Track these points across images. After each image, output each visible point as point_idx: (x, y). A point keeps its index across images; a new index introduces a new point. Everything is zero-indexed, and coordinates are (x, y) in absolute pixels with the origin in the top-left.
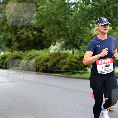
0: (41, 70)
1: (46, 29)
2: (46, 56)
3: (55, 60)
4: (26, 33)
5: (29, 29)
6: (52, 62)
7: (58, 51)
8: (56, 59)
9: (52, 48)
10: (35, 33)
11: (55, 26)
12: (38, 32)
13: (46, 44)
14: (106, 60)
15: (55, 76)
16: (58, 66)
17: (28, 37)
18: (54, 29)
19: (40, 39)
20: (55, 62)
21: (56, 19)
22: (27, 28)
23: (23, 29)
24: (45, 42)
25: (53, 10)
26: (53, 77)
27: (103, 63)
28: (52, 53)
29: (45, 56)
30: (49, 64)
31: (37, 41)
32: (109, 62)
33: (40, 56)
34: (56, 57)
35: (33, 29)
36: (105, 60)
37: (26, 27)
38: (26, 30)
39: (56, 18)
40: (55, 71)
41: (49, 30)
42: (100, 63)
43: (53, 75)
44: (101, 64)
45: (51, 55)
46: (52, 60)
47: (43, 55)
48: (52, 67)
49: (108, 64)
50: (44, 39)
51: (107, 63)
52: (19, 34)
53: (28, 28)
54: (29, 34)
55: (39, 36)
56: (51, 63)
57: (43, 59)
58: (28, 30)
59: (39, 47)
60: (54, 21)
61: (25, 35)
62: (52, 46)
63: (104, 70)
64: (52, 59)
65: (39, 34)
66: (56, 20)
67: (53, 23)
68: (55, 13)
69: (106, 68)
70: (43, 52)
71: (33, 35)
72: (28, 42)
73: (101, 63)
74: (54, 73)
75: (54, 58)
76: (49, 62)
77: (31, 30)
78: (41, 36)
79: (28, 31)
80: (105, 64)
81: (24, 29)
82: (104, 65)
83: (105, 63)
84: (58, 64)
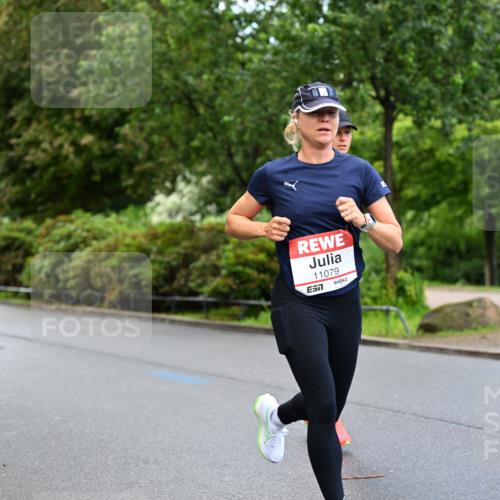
1: (135, 123)
2: (134, 238)
3: (172, 256)
4: (51, 143)
5: (63, 126)
6: (160, 263)
7: (184, 218)
8: (178, 254)
9: (158, 204)
10: (87, 139)
11: (172, 112)
12: (100, 138)
13: (134, 187)
14: (327, 238)
15: (173, 322)
16: (186, 281)
17: (57, 158)
18: (167, 127)
19: (109, 165)
20: (174, 263)
21: (177, 83)
22: (53, 120)
23: (34, 125)
24: (130, 182)
25: (166, 42)
26: (166, 327)
27: (313, 250)
28: (161, 224)
29: (128, 240)
31: (97, 178)
32: (339, 245)
33: (111, 240)
34: (177, 243)
35: (78, 124)
36: (320, 239)
37: (49, 117)
38: (50, 128)
39: (176, 77)
40: (171, 302)
41: (147, 129)
42: (301, 252)
43: (163, 320)
44: (305, 255)
45: (153, 236)
46: (160, 258)
47: (120, 236)
48: (161, 287)
49: (335, 253)
50: (124, 168)
51: (329, 250)
52: (18, 145)
53: (57, 122)
54: (61, 146)
55: (106, 156)
56: (156, 266)
58: (57, 127)
59: (106, 200)
60: (166, 89)
61: (44, 151)
62: (160, 198)
63: (319, 278)
64: (160, 252)
65: (104, 145)
66: (176, 88)
67: (163, 99)
68: (174, 55)
69: (327, 267)
70: (121, 223)
71: (79, 150)
72: (56, 179)
73: (307, 251)
74: (167, 310)
75: (168, 246)
77: (70, 128)
78: (113, 154)
79: (57, 135)
80: (324, 256)
81: (39, 122)
82: (317, 257)
83: (322, 251)
84: (183, 272)
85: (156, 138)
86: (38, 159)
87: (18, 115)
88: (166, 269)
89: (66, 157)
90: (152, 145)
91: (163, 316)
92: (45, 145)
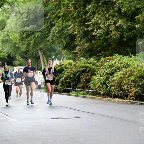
0: (132, 94)
23: (97, 15)
29: (139, 68)
31: (125, 39)
37: (104, 12)
55: (130, 29)
57: (136, 73)
70: (136, 60)
71: (117, 28)
78: (134, 28)
81: (99, 14)
86: (97, 33)
87: (89, 9)
89: (111, 31)
92: (101, 26)
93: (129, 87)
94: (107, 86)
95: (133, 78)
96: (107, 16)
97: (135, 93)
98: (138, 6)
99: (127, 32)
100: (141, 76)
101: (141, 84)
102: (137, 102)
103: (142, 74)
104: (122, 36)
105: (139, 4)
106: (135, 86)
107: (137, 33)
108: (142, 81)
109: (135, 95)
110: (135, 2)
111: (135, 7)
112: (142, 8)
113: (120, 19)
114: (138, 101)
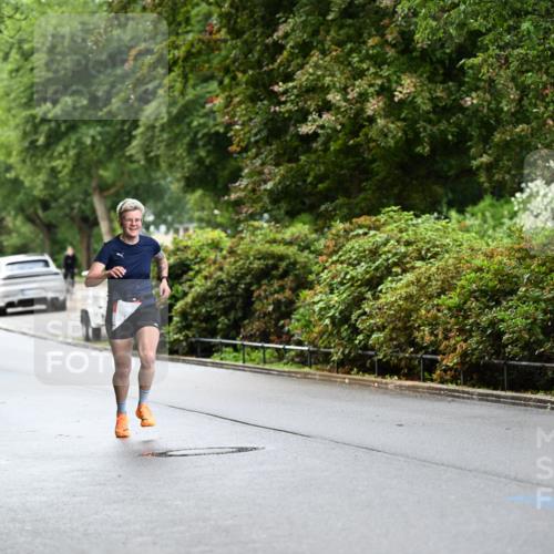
0: (451, 361)
2: (490, 256)
5: (368, 57)
6: (537, 301)
10: (407, 86)
12: (431, 79)
13: (489, 168)
17: (357, 120)
22: (349, 46)
23: (315, 57)
24: (485, 159)
29: (479, 261)
30: (514, 318)
31: (424, 149)
37: (340, 44)
38: (343, 61)
45: (525, 255)
47: (465, 254)
50: (474, 132)
52: (285, 92)
53: (352, 51)
54: (363, 97)
55: (442, 111)
56: (528, 308)
57: (467, 281)
64: (537, 282)
70: (467, 230)
71: (393, 109)
72: (347, 151)
76: (513, 301)
77: (378, 61)
78: (457, 107)
79: (361, 74)
81: (324, 53)
85: (530, 78)
86: (318, 126)
87: (286, 35)
88: (545, 312)
89: (371, 120)
90: (524, 90)
91: (541, 396)
92: (334, 97)
93: (440, 332)
94: (355, 331)
95: (452, 299)
96: (355, 59)
97: (464, 355)
98: (475, 24)
99: (430, 121)
100: (484, 293)
101: (484, 320)
102: (471, 390)
103: (491, 284)
104: (411, 136)
105: (475, 15)
106: (461, 331)
107: (470, 124)
108: (491, 308)
109: (462, 363)
110: (462, 7)
111: (462, 25)
112: (489, 31)
113: (404, 73)
114: (474, 386)
